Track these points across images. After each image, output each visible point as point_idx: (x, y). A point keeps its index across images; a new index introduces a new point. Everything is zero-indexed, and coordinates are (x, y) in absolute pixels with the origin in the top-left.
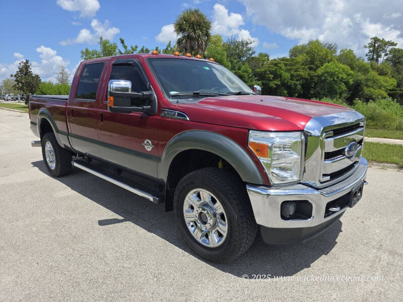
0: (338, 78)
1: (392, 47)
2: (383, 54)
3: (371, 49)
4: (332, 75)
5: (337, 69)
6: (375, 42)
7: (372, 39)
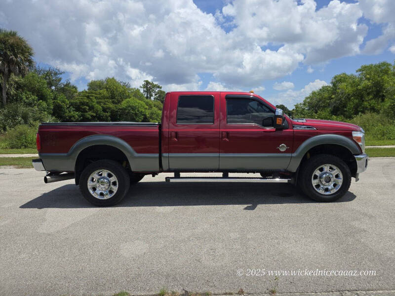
0: (138, 111)
1: (158, 89)
2: (154, 94)
3: (145, 89)
4: (133, 108)
5: (137, 104)
6: (147, 84)
7: (144, 81)
